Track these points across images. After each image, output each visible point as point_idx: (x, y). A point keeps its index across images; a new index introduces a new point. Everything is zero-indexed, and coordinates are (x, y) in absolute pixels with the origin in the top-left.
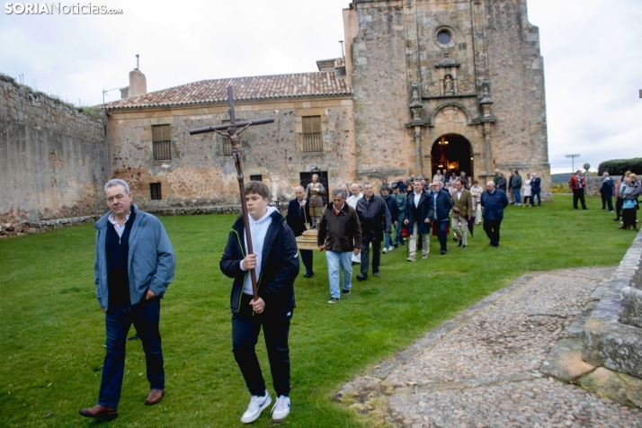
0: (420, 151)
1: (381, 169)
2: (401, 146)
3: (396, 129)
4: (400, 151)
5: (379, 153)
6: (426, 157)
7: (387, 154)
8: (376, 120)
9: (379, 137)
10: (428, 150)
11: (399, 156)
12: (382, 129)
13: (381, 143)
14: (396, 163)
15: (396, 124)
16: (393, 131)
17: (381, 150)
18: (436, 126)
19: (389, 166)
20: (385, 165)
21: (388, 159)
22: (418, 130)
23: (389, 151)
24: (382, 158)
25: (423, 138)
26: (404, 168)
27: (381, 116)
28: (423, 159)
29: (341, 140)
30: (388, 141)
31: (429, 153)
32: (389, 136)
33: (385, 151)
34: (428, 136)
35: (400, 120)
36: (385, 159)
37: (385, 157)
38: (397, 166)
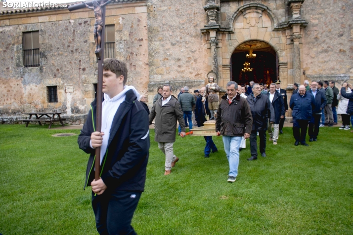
0: (215, 58)
1: (175, 80)
2: (196, 55)
3: (192, 36)
4: (195, 60)
5: (173, 62)
6: (224, 66)
7: (181, 63)
8: (170, 26)
9: (173, 45)
10: (226, 59)
11: (194, 66)
12: (177, 36)
13: (176, 52)
14: (191, 73)
15: (192, 30)
16: (188, 38)
17: (174, 59)
18: (236, 31)
19: (183, 77)
20: (179, 75)
21: (182, 69)
22: (213, 34)
23: (184, 60)
24: (176, 68)
25: (220, 45)
26: (200, 79)
27: (176, 22)
28: (220, 69)
29: (135, 50)
30: (183, 49)
31: (227, 61)
32: (184, 44)
33: (179, 60)
34: (226, 42)
35: (196, 26)
36: (179, 69)
37: (179, 66)
38: (192, 77)
